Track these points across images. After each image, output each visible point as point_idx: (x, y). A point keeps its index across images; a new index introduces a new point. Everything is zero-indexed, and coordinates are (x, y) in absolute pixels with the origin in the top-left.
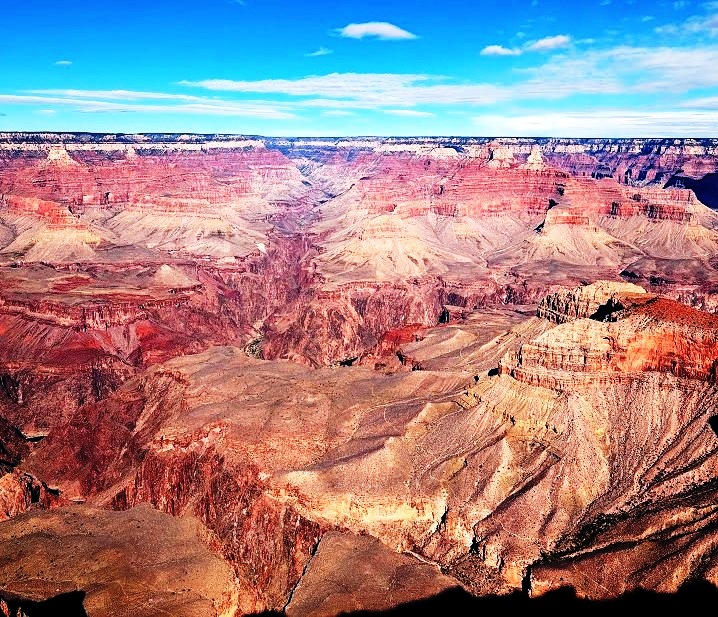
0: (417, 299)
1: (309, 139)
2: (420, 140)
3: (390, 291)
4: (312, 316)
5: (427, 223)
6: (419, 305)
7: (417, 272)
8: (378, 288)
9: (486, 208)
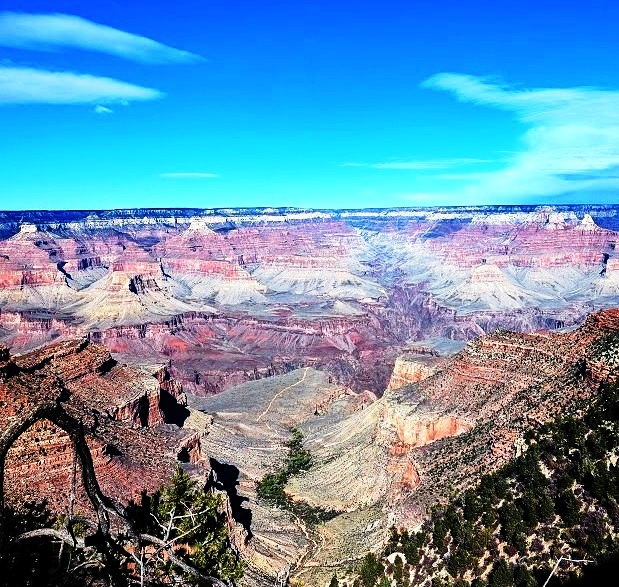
0: (525, 323)
1: (353, 211)
2: (468, 209)
3: (502, 318)
4: (455, 333)
5: (509, 273)
6: (527, 326)
7: (518, 305)
8: (494, 316)
9: (553, 261)
